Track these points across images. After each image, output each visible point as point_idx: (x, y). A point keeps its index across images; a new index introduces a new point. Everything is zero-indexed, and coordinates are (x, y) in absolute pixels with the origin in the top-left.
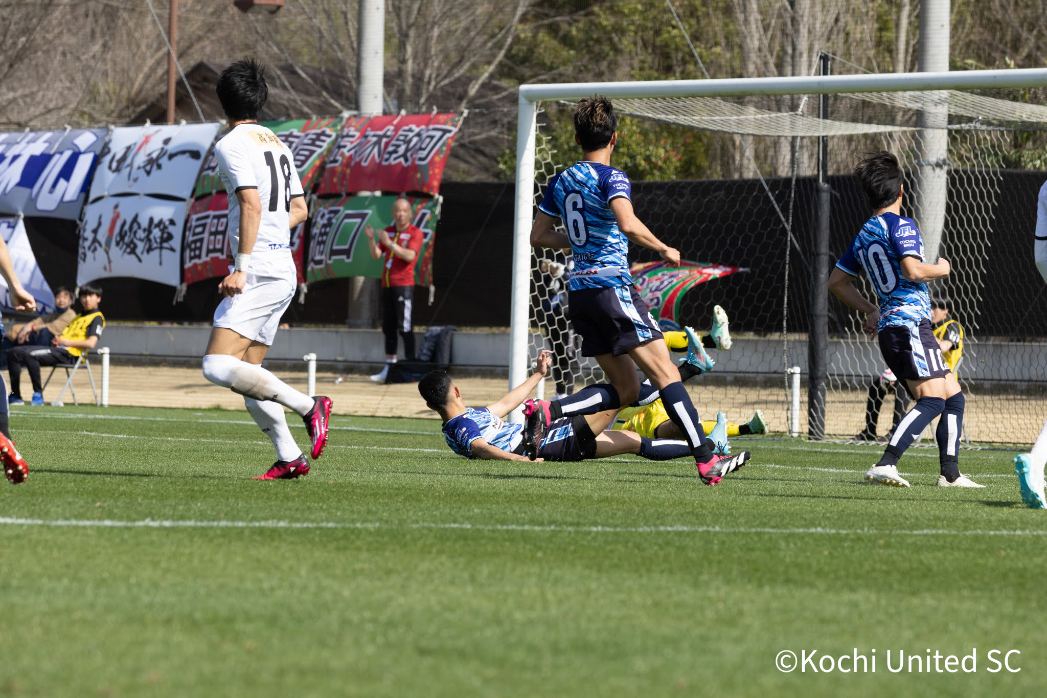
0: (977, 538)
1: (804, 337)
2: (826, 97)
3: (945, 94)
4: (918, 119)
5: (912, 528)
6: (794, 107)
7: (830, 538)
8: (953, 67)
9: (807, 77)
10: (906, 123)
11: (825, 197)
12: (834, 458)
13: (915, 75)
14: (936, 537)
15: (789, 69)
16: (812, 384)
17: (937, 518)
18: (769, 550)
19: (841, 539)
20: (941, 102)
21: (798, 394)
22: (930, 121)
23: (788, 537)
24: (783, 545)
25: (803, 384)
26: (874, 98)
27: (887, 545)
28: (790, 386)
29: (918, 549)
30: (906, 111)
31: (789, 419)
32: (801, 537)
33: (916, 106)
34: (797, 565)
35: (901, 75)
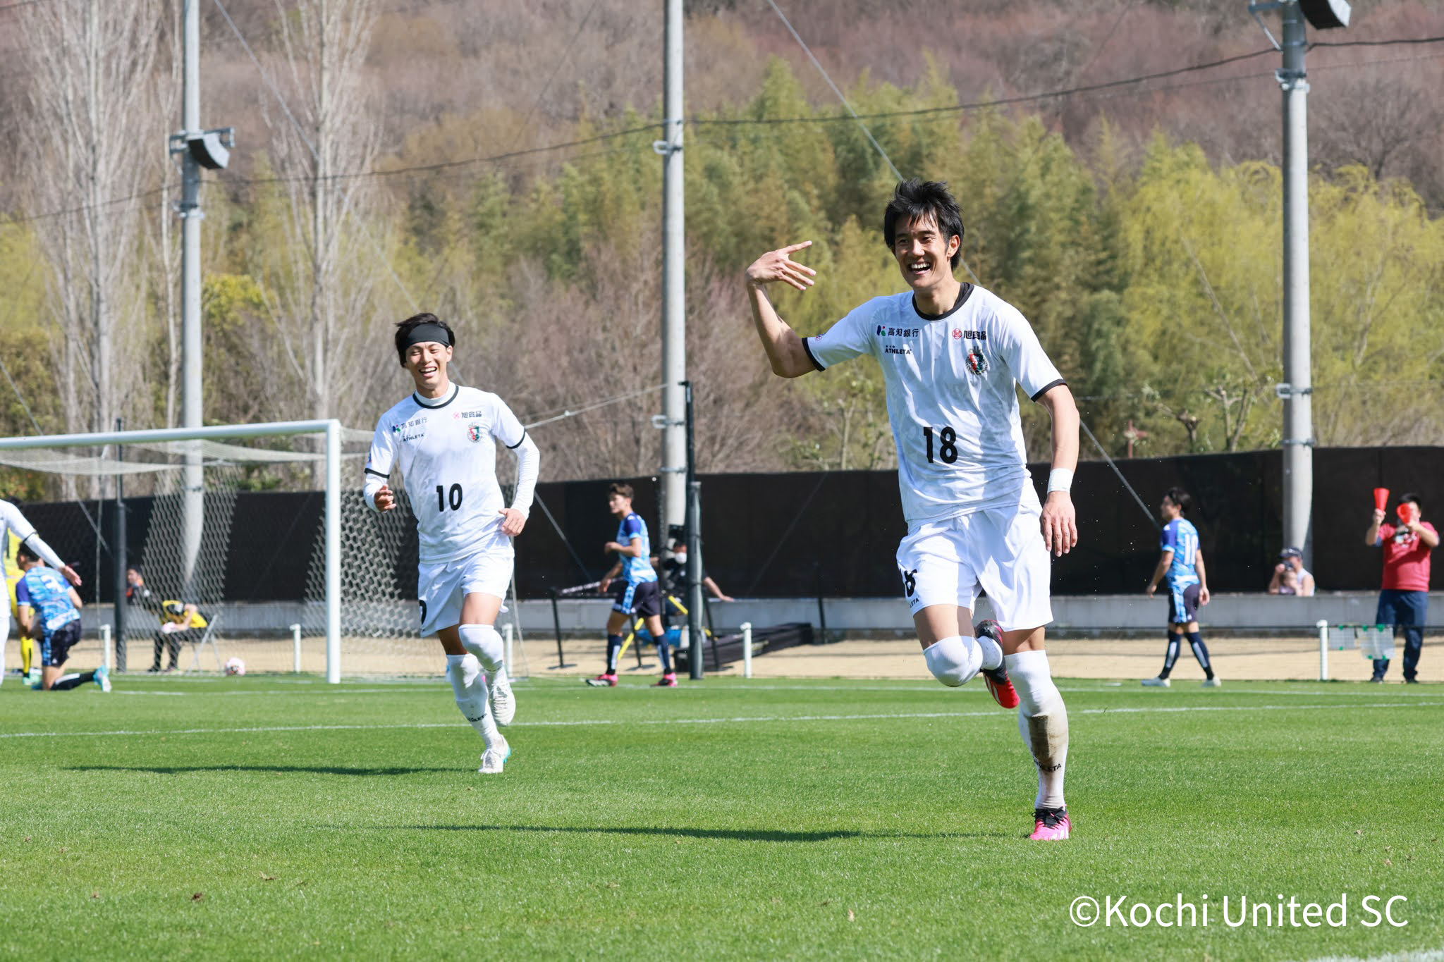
0: (226, 734)
1: (112, 606)
2: (121, 447)
3: (198, 442)
4: (182, 460)
5: (184, 729)
6: (100, 454)
7: (129, 737)
8: (205, 424)
9: (108, 433)
10: (174, 463)
11: (122, 514)
12: (134, 685)
13: (180, 431)
14: (200, 734)
15: (96, 428)
16: (118, 635)
17: (200, 722)
18: (88, 747)
19: (136, 738)
20: (195, 449)
21: (109, 643)
22: (190, 460)
23: (101, 738)
24: (98, 743)
25: (112, 636)
26: (152, 446)
27: (168, 740)
28: (103, 637)
29: (187, 743)
30: (175, 455)
31: (104, 661)
32: (110, 738)
33: (180, 452)
34: (106, 756)
35: (171, 431)
